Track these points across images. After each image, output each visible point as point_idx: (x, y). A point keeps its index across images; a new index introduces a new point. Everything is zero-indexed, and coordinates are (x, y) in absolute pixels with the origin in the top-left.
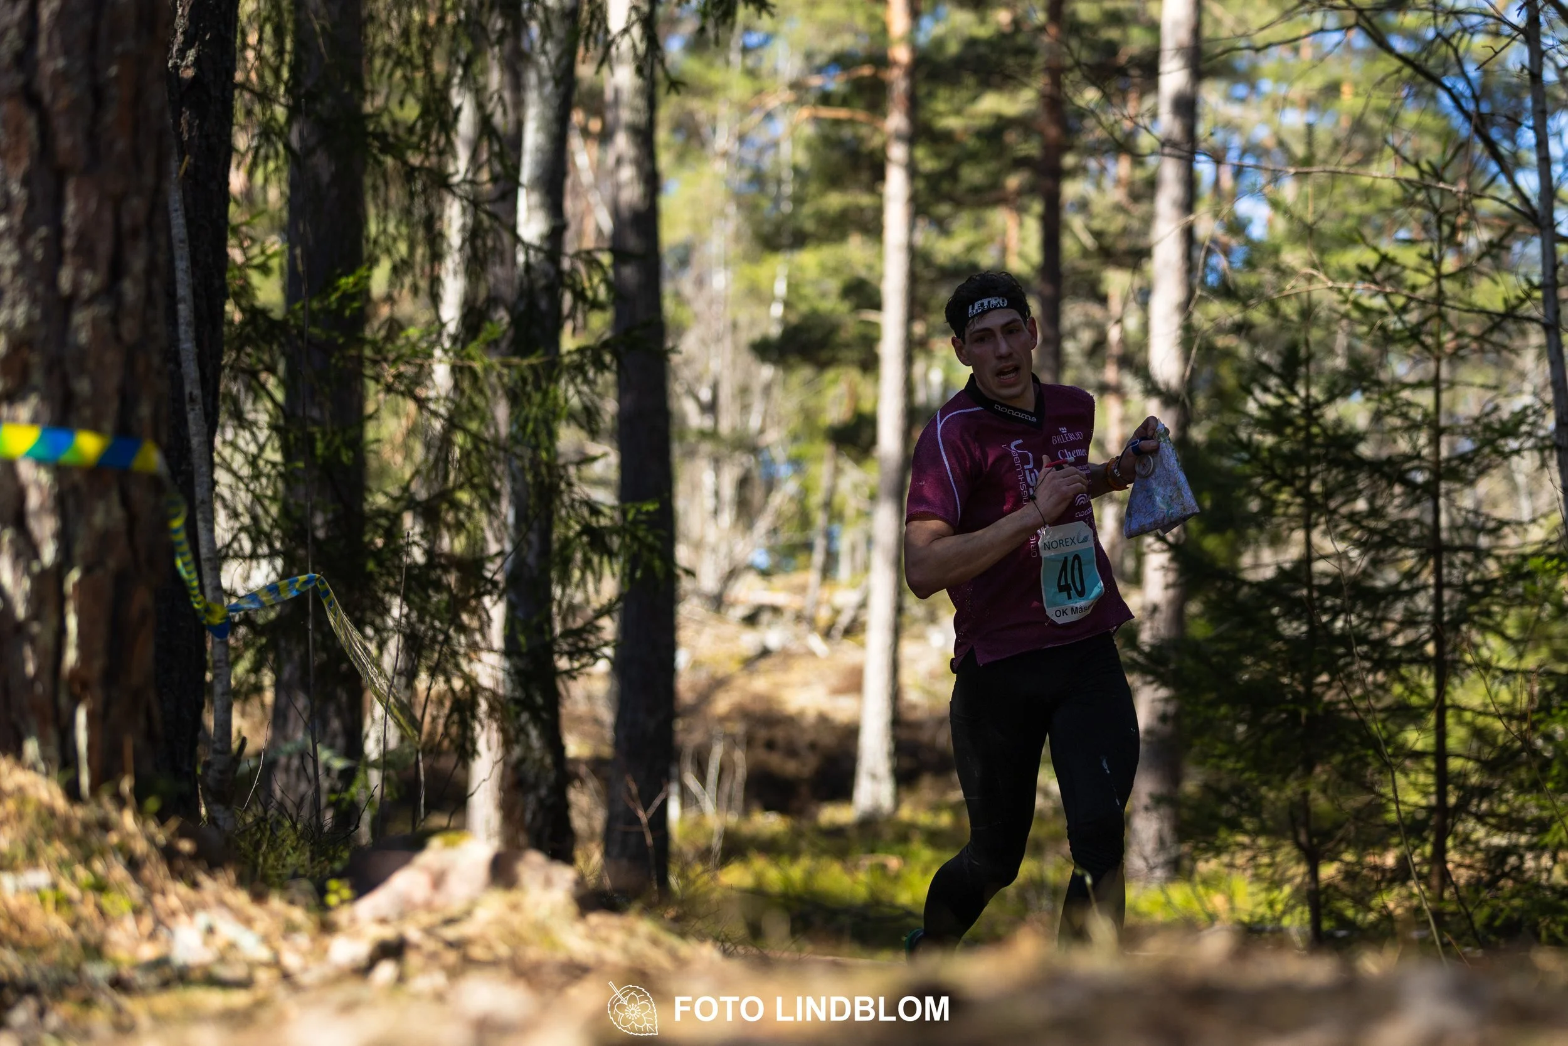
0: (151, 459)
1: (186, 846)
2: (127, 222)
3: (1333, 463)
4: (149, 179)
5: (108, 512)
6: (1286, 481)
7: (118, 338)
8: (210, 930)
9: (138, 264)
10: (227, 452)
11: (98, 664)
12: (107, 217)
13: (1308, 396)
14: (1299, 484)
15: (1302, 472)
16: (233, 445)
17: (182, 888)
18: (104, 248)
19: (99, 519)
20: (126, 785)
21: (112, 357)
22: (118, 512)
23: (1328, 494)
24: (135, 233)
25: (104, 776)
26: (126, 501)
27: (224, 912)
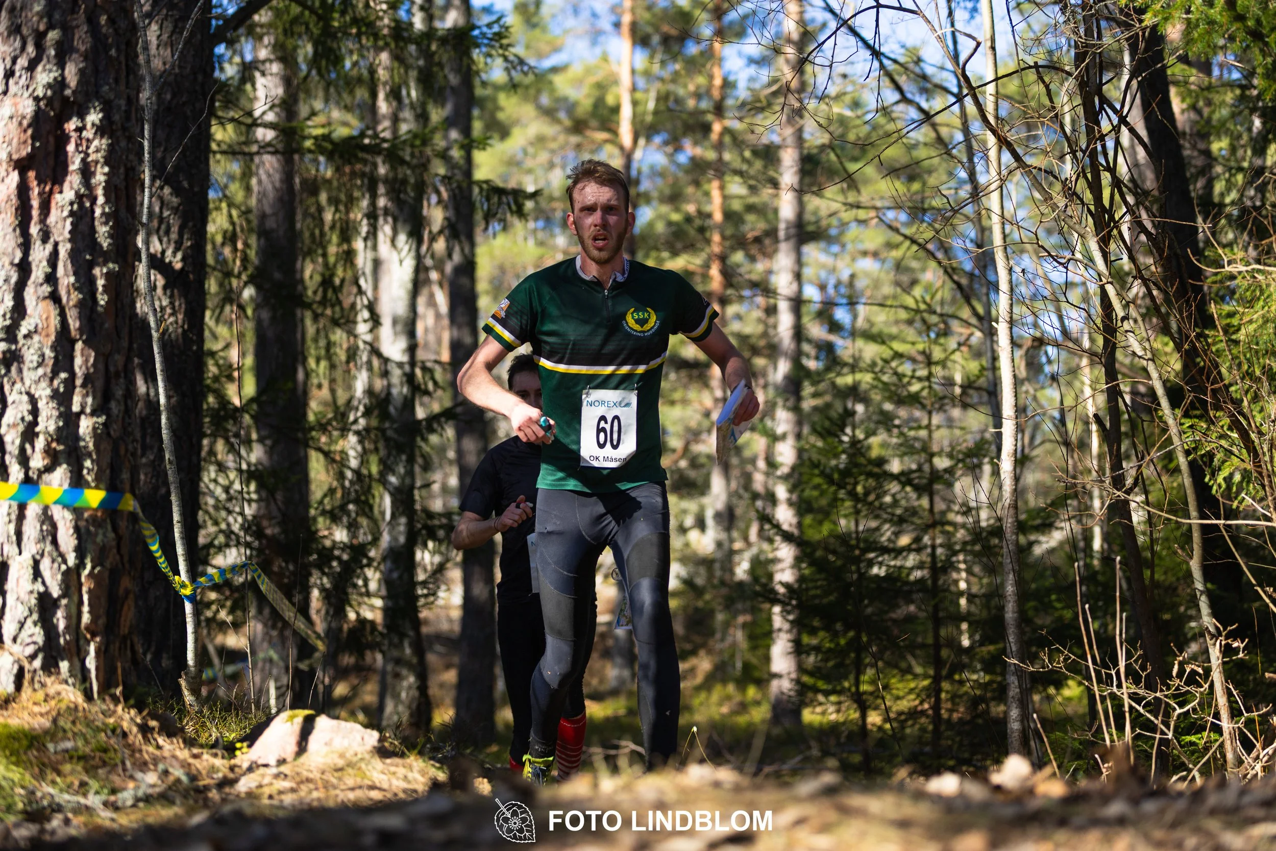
0: (130, 504)
1: (153, 723)
2: (112, 369)
3: (870, 475)
4: (125, 344)
5: (104, 535)
6: (841, 486)
7: (109, 434)
8: (166, 773)
9: (119, 393)
10: (212, 486)
11: (102, 622)
12: (101, 366)
13: (854, 436)
14: (849, 487)
15: (852, 480)
16: (215, 481)
17: (151, 749)
18: (100, 383)
19: (99, 539)
20: (118, 691)
21: (106, 446)
22: (111, 535)
23: (867, 493)
24: (117, 375)
25: (106, 686)
26: (115, 529)
27: (175, 763)
